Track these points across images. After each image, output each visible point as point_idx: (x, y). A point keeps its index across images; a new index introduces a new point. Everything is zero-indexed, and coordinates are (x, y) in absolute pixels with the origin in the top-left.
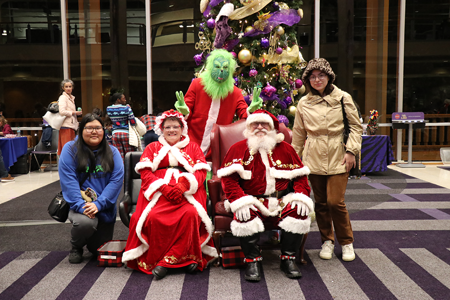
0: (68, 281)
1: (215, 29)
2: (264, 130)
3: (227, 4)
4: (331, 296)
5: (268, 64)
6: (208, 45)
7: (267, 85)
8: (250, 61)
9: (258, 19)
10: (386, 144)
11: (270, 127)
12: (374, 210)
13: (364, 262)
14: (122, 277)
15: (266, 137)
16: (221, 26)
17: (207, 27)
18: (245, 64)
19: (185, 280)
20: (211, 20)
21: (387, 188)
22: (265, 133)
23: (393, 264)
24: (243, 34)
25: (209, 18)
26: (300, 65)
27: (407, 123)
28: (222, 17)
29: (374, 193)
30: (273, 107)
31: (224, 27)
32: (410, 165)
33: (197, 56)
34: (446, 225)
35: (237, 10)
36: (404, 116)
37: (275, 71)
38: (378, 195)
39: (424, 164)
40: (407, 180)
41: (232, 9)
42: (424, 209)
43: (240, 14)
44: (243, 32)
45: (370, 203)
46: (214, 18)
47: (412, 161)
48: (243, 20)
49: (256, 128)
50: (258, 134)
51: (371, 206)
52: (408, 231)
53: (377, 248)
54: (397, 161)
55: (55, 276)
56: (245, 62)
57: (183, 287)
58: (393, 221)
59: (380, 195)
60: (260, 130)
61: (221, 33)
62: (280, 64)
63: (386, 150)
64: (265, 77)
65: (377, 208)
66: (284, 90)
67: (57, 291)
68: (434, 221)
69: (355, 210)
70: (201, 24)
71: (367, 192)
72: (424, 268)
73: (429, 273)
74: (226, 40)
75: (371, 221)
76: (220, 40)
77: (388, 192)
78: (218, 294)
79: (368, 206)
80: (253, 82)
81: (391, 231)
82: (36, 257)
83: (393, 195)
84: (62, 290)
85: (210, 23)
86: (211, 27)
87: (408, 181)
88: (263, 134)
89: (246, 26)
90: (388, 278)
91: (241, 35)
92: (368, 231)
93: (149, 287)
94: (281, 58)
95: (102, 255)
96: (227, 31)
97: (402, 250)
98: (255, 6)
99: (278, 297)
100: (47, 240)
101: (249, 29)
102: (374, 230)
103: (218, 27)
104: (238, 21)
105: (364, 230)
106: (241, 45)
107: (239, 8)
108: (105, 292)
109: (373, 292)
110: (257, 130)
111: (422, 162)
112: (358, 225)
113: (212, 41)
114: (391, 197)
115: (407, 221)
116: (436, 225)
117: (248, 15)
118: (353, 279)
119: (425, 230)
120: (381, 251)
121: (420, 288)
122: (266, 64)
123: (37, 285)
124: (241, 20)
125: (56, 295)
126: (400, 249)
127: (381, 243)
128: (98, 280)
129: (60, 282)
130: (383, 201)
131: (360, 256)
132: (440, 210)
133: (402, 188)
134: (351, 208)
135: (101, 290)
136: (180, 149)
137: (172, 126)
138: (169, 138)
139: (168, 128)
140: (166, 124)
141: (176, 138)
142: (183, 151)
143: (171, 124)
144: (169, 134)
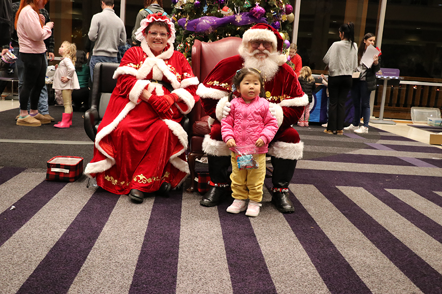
0: (21, 195)
4: (320, 228)
7: (256, 5)
11: (273, 47)
12: (352, 155)
13: (350, 198)
14: (83, 196)
19: (155, 203)
21: (361, 138)
22: (267, 55)
23: (380, 202)
27: (382, 79)
29: (349, 141)
32: (381, 121)
34: (427, 172)
38: (354, 143)
39: (395, 122)
42: (402, 157)
45: (347, 149)
47: (383, 118)
51: (349, 151)
52: (390, 174)
53: (362, 186)
55: (6, 189)
57: (153, 209)
58: (373, 165)
59: (356, 143)
60: (261, 51)
65: (355, 153)
66: (273, 13)
68: (415, 167)
69: (333, 153)
71: (341, 140)
72: (414, 207)
73: (420, 212)
75: (351, 163)
77: (363, 141)
78: (193, 218)
79: (345, 151)
83: (369, 144)
87: (382, 134)
88: (264, 56)
90: (378, 214)
92: (349, 172)
93: (114, 207)
95: (53, 167)
97: (388, 190)
99: (261, 225)
102: (355, 171)
105: (344, 170)
108: (63, 209)
109: (364, 226)
111: (393, 120)
112: (338, 166)
114: (366, 145)
115: (387, 166)
116: (417, 171)
118: (340, 213)
119: (408, 174)
120: (366, 189)
121: (413, 225)
125: (5, 207)
126: (385, 189)
127: (364, 183)
128: (55, 197)
129: (11, 195)
130: (360, 148)
131: (345, 193)
132: (418, 159)
133: (376, 139)
134: (327, 151)
135: (58, 205)
136: (164, 60)
137: (160, 32)
138: (154, 46)
139: (155, 33)
140: (152, 29)
141: (161, 47)
142: (168, 64)
143: (158, 30)
144: (153, 41)
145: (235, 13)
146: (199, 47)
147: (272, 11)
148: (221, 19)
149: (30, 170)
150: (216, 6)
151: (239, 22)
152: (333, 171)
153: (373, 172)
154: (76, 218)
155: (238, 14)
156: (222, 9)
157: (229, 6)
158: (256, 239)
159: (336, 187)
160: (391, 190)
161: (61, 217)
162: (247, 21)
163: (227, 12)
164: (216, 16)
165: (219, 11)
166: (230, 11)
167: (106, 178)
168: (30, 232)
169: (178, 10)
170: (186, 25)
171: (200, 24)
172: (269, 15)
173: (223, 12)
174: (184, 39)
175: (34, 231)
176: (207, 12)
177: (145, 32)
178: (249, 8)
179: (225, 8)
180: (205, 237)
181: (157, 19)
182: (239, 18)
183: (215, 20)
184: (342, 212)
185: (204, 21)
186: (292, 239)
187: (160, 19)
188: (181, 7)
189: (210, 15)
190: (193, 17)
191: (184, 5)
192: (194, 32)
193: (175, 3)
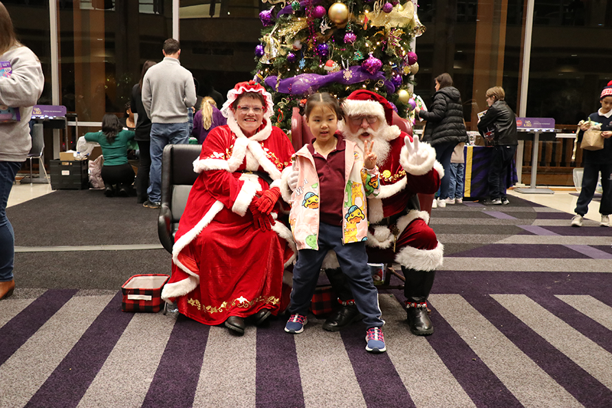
0: (81, 330)
4: (479, 358)
5: (372, 26)
7: (369, 56)
8: (346, 20)
12: (502, 245)
13: (511, 312)
14: (162, 327)
18: (338, 24)
19: (258, 333)
21: (511, 217)
23: (552, 316)
26: (415, 31)
27: (532, 132)
29: (495, 224)
30: (377, 89)
32: (533, 190)
33: (265, 13)
34: (608, 266)
36: (528, 122)
37: (380, 38)
38: (502, 225)
39: (553, 190)
40: (534, 208)
42: (570, 245)
45: (494, 236)
47: (536, 185)
51: (497, 240)
52: (558, 272)
53: (524, 293)
54: (516, 184)
55: (59, 323)
56: (338, 21)
57: (257, 343)
58: (534, 259)
59: (505, 226)
62: (388, 26)
64: (367, 45)
65: (506, 243)
66: (393, 65)
67: (67, 346)
68: (590, 260)
69: (477, 244)
71: (485, 222)
72: (598, 321)
73: (607, 329)
75: (504, 259)
77: (514, 222)
78: (313, 353)
79: (492, 239)
80: (350, 51)
81: (536, 272)
82: (27, 296)
83: (523, 227)
84: (74, 344)
87: (537, 210)
90: (551, 333)
92: (503, 272)
93: (206, 342)
94: (389, 19)
95: (130, 294)
97: (560, 297)
99: (402, 358)
100: (39, 273)
102: (512, 270)
105: (497, 270)
108: (140, 348)
109: (536, 353)
111: (549, 187)
112: (487, 264)
114: (520, 229)
115: (553, 260)
116: (594, 265)
118: (502, 334)
119: (582, 271)
120: (530, 297)
121: (601, 348)
122: (368, 26)
123: (33, 336)
125: (65, 350)
126: (556, 296)
127: (526, 288)
128: (126, 331)
129: (68, 332)
130: (512, 233)
131: (503, 304)
132: (592, 246)
133: (531, 218)
134: (469, 241)
135: (133, 343)
136: (260, 142)
137: (252, 106)
138: (246, 125)
139: (246, 108)
140: (242, 103)
141: (255, 125)
142: (265, 146)
143: (250, 104)
144: (245, 118)
145: (342, 68)
146: (300, 118)
147: (390, 63)
148: (324, 77)
149: (82, 292)
150: (316, 60)
151: (348, 79)
152: (482, 272)
153: (536, 270)
154: (161, 362)
155: (347, 69)
156: (325, 63)
157: (334, 60)
158: (400, 379)
159: (490, 295)
160: (564, 296)
161: (141, 361)
162: (359, 78)
163: (332, 67)
164: (317, 73)
165: (321, 66)
166: (335, 65)
167: (189, 302)
168: (107, 386)
169: (265, 66)
170: (277, 86)
171: (296, 83)
172: (387, 68)
173: (326, 68)
174: (276, 104)
175: (112, 383)
176: (304, 68)
177: (234, 106)
178: (361, 61)
179: (329, 62)
180: (334, 380)
181: (249, 89)
182: (348, 75)
183: (316, 78)
184: (504, 334)
185: (301, 80)
186: (446, 377)
187: (252, 90)
188: (270, 61)
189: (309, 72)
190: (286, 75)
191: (273, 59)
192: (288, 94)
193: (260, 56)
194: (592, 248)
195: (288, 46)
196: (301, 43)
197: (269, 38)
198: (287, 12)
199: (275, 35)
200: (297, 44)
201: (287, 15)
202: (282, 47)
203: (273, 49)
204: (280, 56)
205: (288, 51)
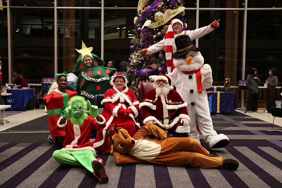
1: (141, 33)
2: (163, 84)
3: (148, 20)
6: (137, 41)
9: (163, 29)
10: (234, 97)
11: (166, 83)
15: (164, 88)
16: (144, 31)
17: (137, 31)
20: (139, 28)
21: (233, 121)
22: (164, 86)
24: (156, 36)
25: (138, 27)
28: (145, 27)
29: (225, 123)
31: (146, 32)
33: (131, 46)
34: (260, 138)
35: (153, 23)
38: (227, 124)
40: (245, 117)
41: (150, 23)
42: (250, 130)
43: (155, 26)
44: (156, 35)
46: (141, 27)
48: (156, 29)
49: (159, 83)
50: (160, 86)
51: (222, 128)
52: (239, 139)
54: (241, 108)
58: (233, 135)
60: (161, 84)
61: (144, 35)
63: (234, 100)
65: (225, 129)
70: (134, 30)
71: (222, 122)
74: (147, 39)
76: (144, 39)
77: (233, 122)
80: (160, 60)
83: (235, 124)
85: (139, 30)
86: (139, 32)
88: (163, 86)
89: (157, 32)
91: (155, 36)
96: (148, 34)
97: (235, 147)
98: (162, 22)
101: (159, 33)
103: (143, 32)
104: (154, 29)
106: (155, 42)
107: (154, 22)
110: (160, 84)
113: (140, 39)
114: (234, 124)
115: (240, 135)
116: (255, 137)
117: (158, 26)
119: (249, 139)
124: (155, 28)
126: (233, 147)
130: (230, 126)
133: (241, 121)
136: (125, 93)
137: (120, 81)
139: (118, 81)
141: (121, 87)
142: (127, 95)
144: (118, 85)
145: (158, 67)
146: (142, 85)
148: (151, 70)
150: (149, 64)
155: (160, 67)
157: (155, 64)
162: (164, 70)
163: (154, 66)
164: (149, 68)
165: (150, 66)
166: (156, 66)
169: (132, 66)
170: (135, 73)
171: (142, 72)
173: (152, 67)
174: (135, 79)
176: (145, 66)
178: (164, 64)
179: (153, 64)
182: (160, 69)
183: (149, 70)
185: (144, 71)
188: (133, 64)
189: (147, 68)
190: (139, 69)
191: (134, 63)
192: (139, 76)
193: (130, 62)
194: (259, 132)
195: (139, 59)
196: (144, 58)
197: (133, 56)
198: (139, 47)
199: (135, 55)
200: (142, 58)
201: (139, 48)
202: (137, 59)
203: (134, 60)
204: (137, 62)
205: (139, 60)
